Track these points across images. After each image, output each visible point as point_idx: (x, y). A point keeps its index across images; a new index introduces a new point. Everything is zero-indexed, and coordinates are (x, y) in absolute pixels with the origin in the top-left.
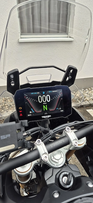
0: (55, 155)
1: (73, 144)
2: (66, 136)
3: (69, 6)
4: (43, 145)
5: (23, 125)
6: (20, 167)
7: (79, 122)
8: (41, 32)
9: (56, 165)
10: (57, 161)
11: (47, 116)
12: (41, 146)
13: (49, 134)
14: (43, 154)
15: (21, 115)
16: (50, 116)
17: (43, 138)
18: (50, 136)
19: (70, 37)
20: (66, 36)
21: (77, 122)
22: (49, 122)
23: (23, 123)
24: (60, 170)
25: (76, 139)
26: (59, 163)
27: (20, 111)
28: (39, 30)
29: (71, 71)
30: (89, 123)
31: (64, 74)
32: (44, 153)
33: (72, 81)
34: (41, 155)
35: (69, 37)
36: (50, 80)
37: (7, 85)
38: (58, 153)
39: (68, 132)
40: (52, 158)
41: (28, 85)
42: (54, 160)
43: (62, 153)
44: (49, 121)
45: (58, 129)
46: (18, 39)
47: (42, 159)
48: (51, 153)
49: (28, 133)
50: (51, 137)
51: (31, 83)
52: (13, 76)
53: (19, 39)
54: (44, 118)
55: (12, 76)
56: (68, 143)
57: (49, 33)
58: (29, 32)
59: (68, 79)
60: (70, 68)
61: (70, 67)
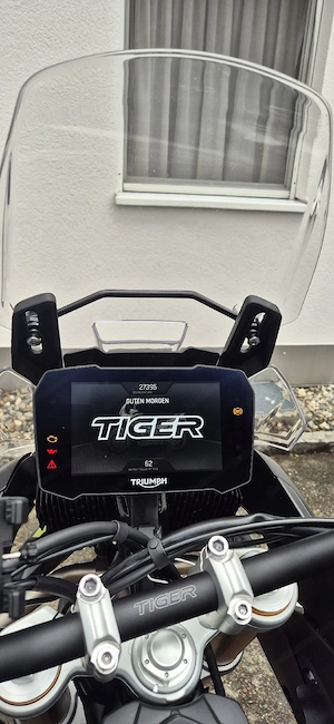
0: (157, 646)
1: (229, 612)
2: (208, 573)
3: (299, 103)
4: (106, 601)
5: (8, 516)
6: (10, 682)
7: (271, 520)
8: (195, 175)
9: (156, 690)
10: (161, 674)
11: (150, 481)
12: (95, 605)
13: (149, 554)
14: (99, 641)
15: (52, 465)
16: (164, 481)
17: (125, 567)
18: (150, 561)
19: (296, 199)
20: (284, 193)
21: (262, 519)
22: (164, 506)
23: (8, 510)
24: (167, 714)
25: (243, 592)
26: (171, 684)
27: (51, 451)
28: (189, 170)
29: (260, 317)
30: (310, 528)
31: (230, 324)
32: (101, 635)
33: (261, 356)
34: (89, 643)
35: (292, 197)
36: (180, 343)
37: (10, 346)
38: (171, 640)
39: (220, 558)
40: (145, 657)
41: (93, 355)
42: (150, 667)
43: (186, 641)
44: (164, 497)
45: (185, 539)
46: (112, 194)
47: (93, 661)
48: (143, 637)
49: (24, 552)
50: (152, 566)
51: (106, 349)
52: (37, 319)
53: (115, 195)
54: (138, 488)
55: (34, 319)
56: (213, 602)
57: (223, 179)
58: (154, 174)
59: (246, 344)
60: (252, 307)
61: (253, 301)
